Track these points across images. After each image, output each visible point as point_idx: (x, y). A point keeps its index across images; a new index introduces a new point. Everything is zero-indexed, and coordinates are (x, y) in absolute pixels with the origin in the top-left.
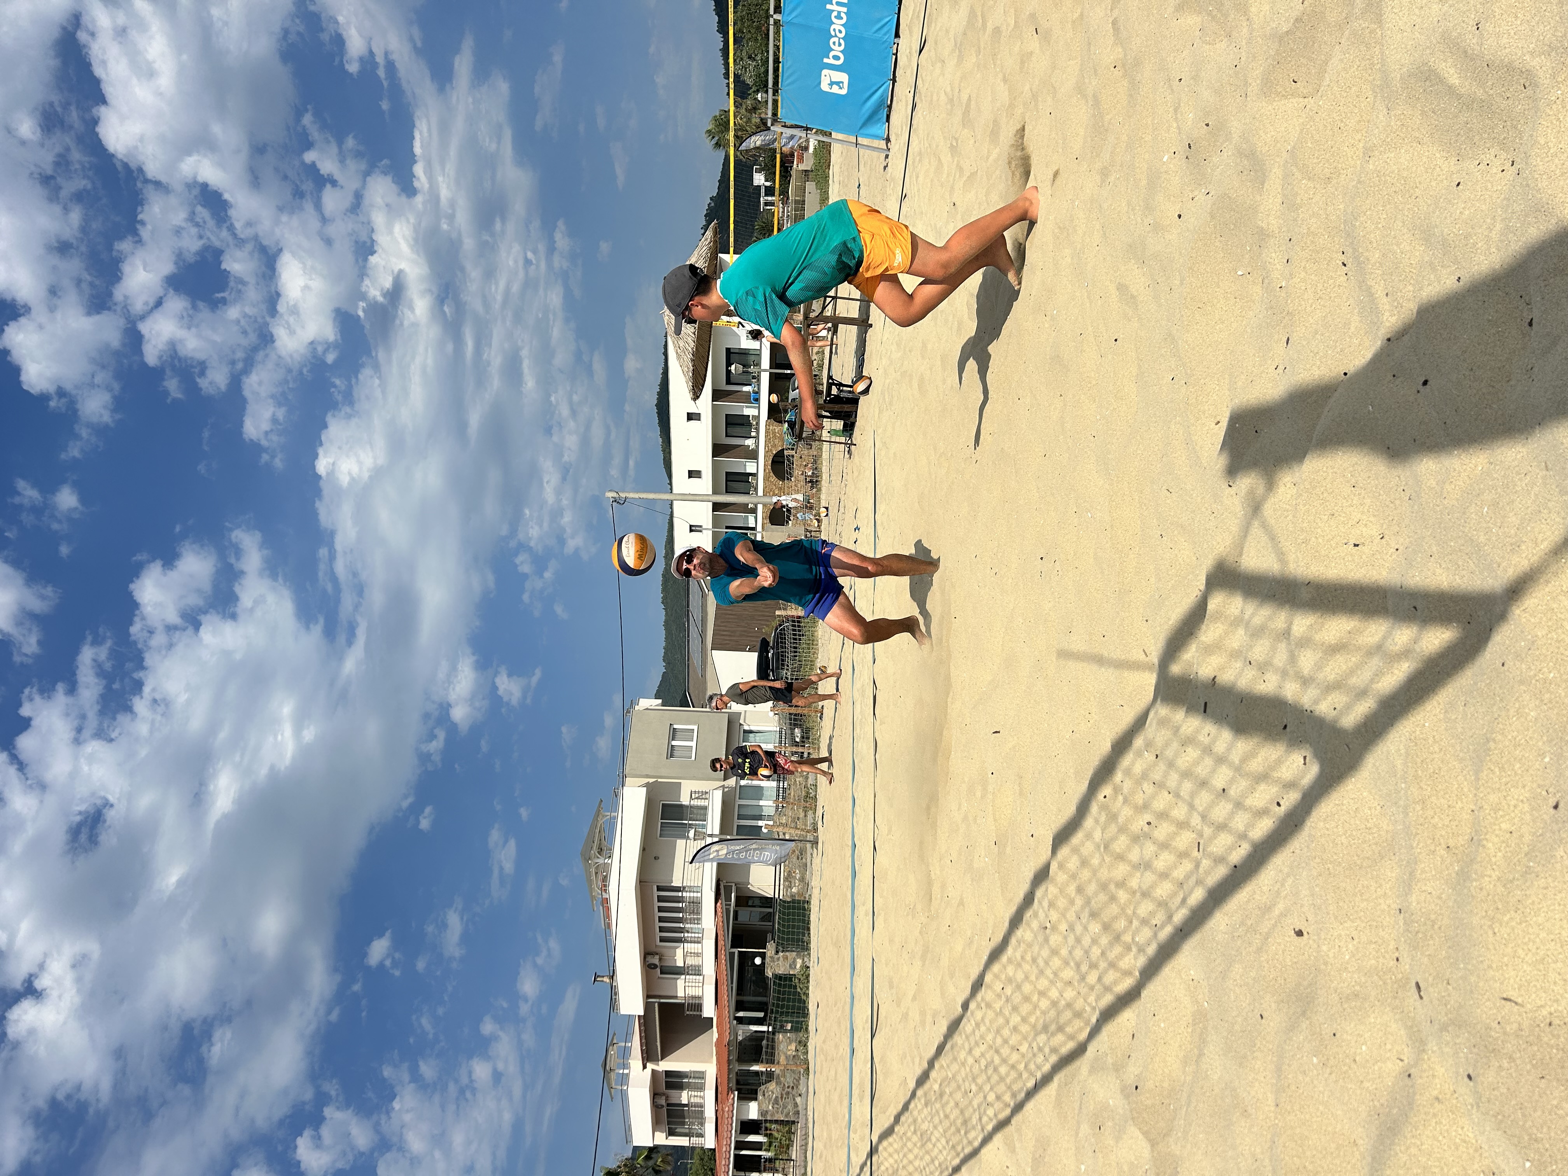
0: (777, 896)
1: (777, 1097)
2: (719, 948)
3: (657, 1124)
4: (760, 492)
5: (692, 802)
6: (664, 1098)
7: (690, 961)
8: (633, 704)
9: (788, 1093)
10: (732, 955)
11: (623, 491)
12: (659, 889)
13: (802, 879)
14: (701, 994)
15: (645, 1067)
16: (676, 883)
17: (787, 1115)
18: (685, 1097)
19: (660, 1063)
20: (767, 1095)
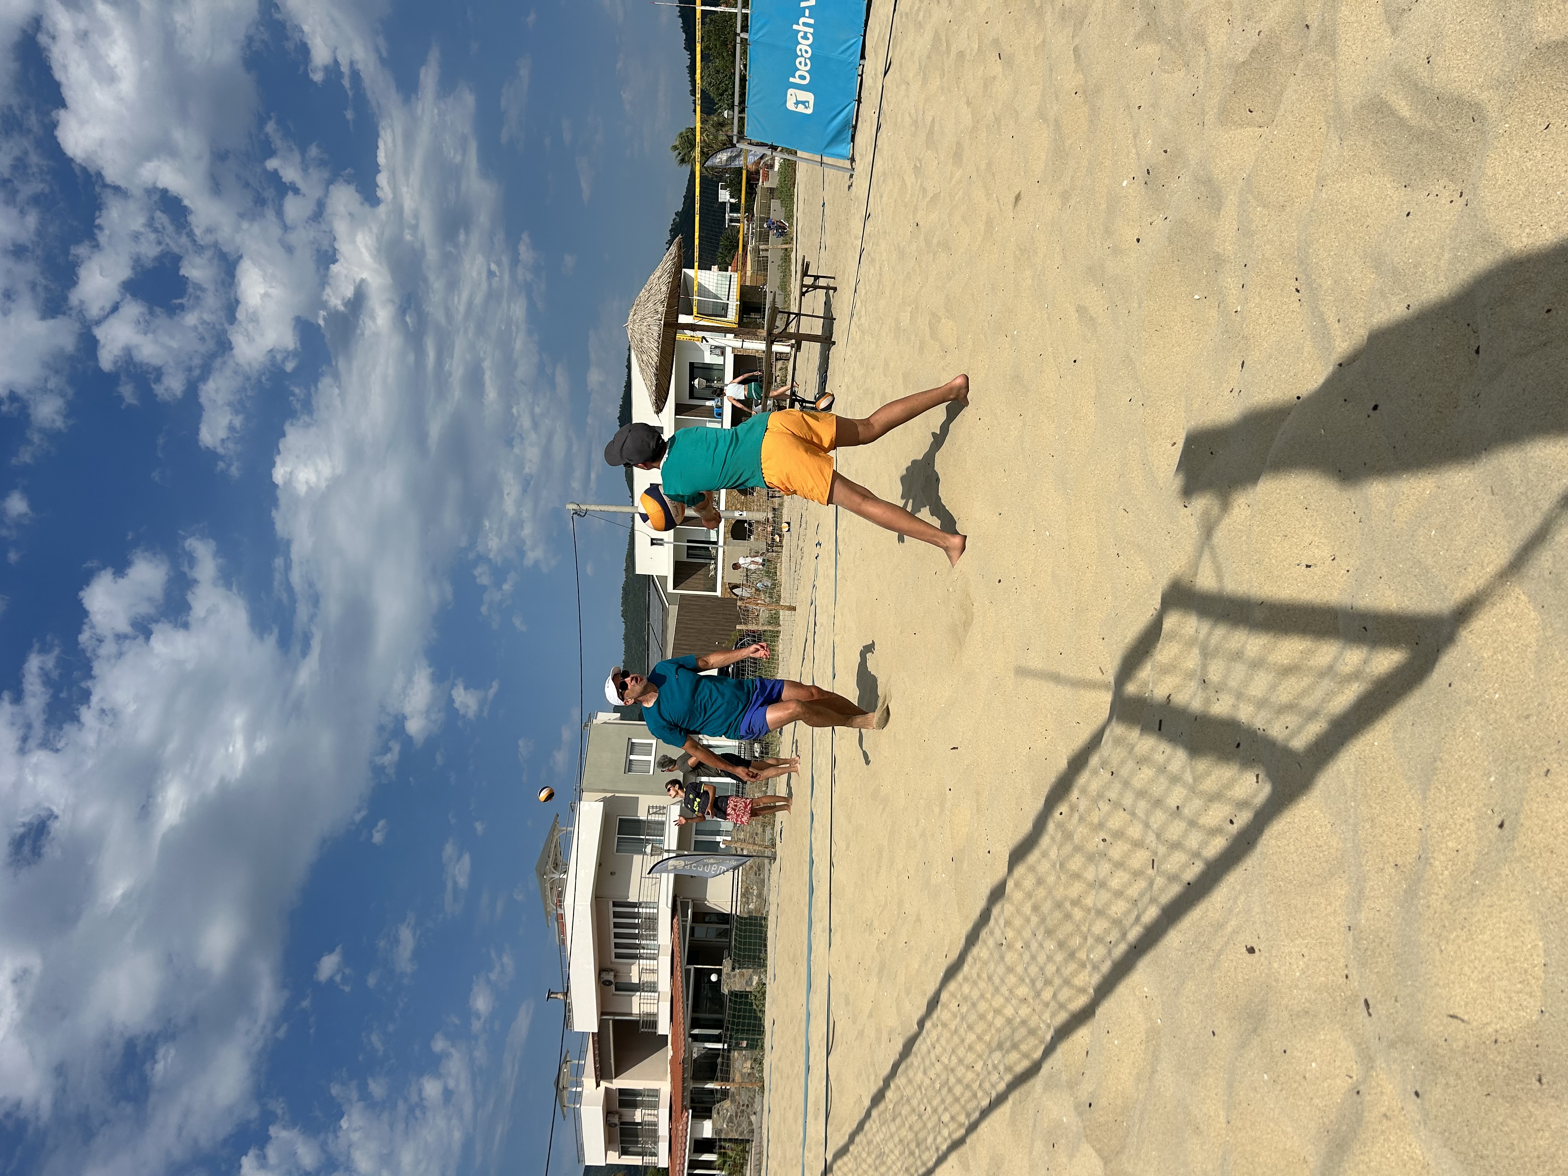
0: (734, 912)
1: (731, 1115)
2: (675, 965)
3: (609, 1143)
5: (650, 817)
6: (617, 1116)
7: (646, 978)
8: (591, 717)
9: (742, 1111)
10: (688, 971)
11: (585, 504)
12: (615, 904)
13: (760, 895)
14: (656, 1011)
15: (598, 1085)
16: (633, 898)
17: (742, 1133)
18: (638, 1115)
19: (614, 1081)
20: (721, 1113)
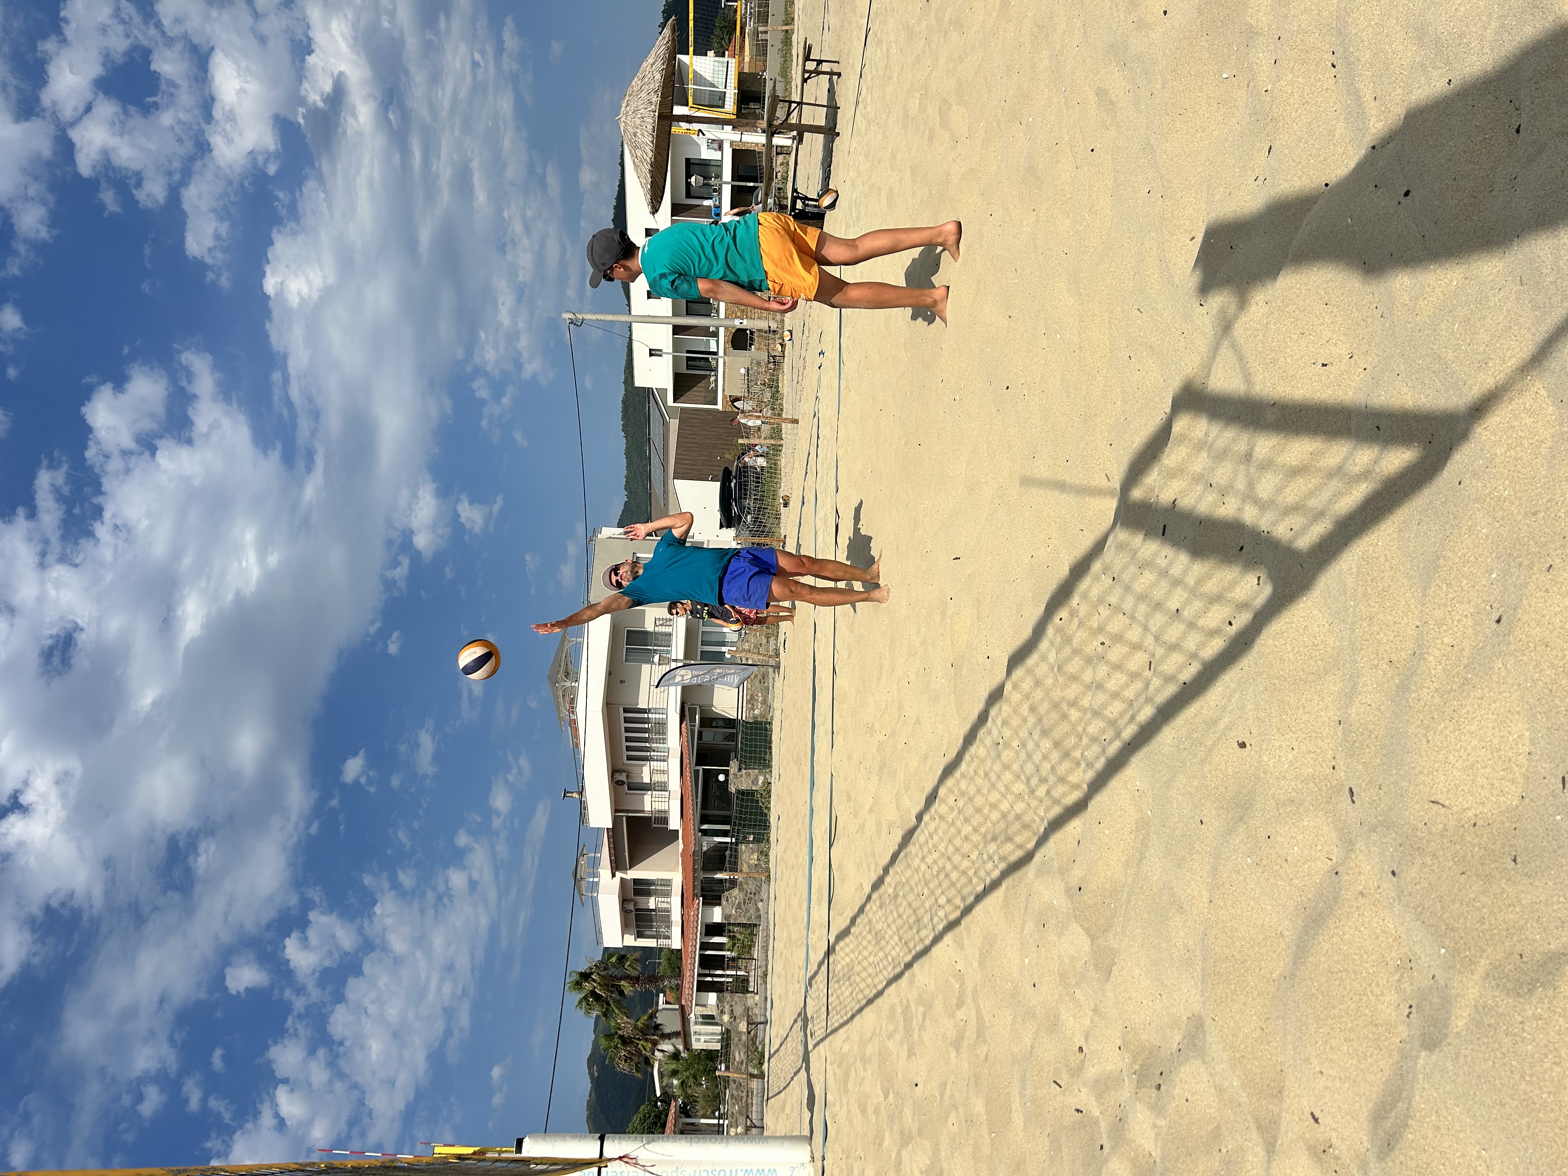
0: (740, 718)
1: (739, 903)
2: (684, 766)
3: (626, 927)
4: (722, 315)
5: (656, 629)
6: (632, 903)
7: (657, 778)
8: (596, 532)
9: (750, 899)
10: (696, 772)
11: (580, 313)
12: (626, 710)
13: (764, 702)
14: (667, 808)
15: (614, 876)
16: (642, 705)
17: (749, 918)
18: (652, 903)
19: (629, 872)
20: (730, 900)
